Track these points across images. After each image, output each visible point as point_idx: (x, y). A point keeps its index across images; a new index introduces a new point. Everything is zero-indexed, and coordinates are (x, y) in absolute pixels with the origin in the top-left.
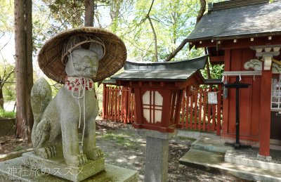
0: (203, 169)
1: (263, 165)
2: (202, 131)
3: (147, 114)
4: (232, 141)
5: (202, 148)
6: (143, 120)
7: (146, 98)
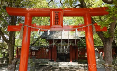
0: (43, 66)
1: (55, 63)
2: (45, 59)
3: (33, 54)
4: (51, 60)
5: (44, 62)
6: (32, 55)
7: (33, 52)
